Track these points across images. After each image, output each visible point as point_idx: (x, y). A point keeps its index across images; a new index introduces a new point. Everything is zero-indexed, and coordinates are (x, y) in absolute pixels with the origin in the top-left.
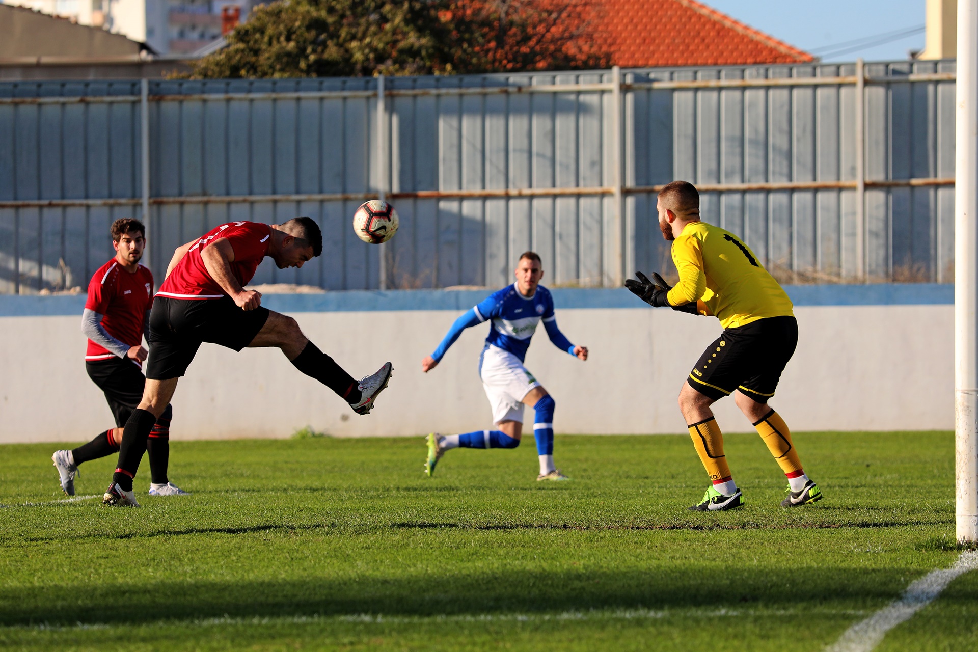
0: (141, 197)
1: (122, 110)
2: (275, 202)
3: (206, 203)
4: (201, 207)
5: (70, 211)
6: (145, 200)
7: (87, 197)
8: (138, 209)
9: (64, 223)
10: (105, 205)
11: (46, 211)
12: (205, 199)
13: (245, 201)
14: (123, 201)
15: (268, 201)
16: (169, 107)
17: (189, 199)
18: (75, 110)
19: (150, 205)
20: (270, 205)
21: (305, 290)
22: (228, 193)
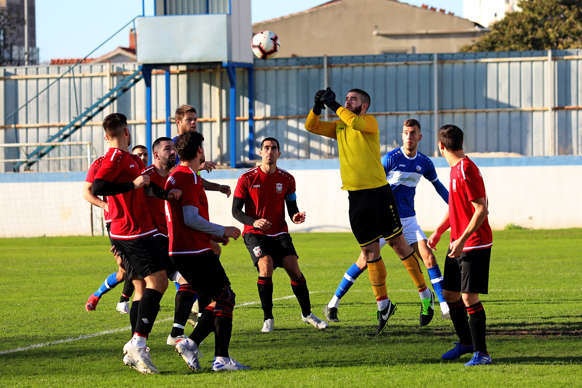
0: (433, 110)
1: (425, 68)
2: (498, 112)
3: (465, 113)
4: (462, 115)
5: (400, 117)
6: (436, 111)
7: (408, 110)
8: (432, 115)
9: (397, 123)
10: (417, 114)
11: (389, 117)
12: (464, 110)
13: (484, 111)
14: (425, 112)
15: (495, 111)
16: (447, 66)
17: (457, 111)
18: (403, 68)
19: (438, 114)
20: (496, 114)
21: (512, 155)
22: (475, 108)
